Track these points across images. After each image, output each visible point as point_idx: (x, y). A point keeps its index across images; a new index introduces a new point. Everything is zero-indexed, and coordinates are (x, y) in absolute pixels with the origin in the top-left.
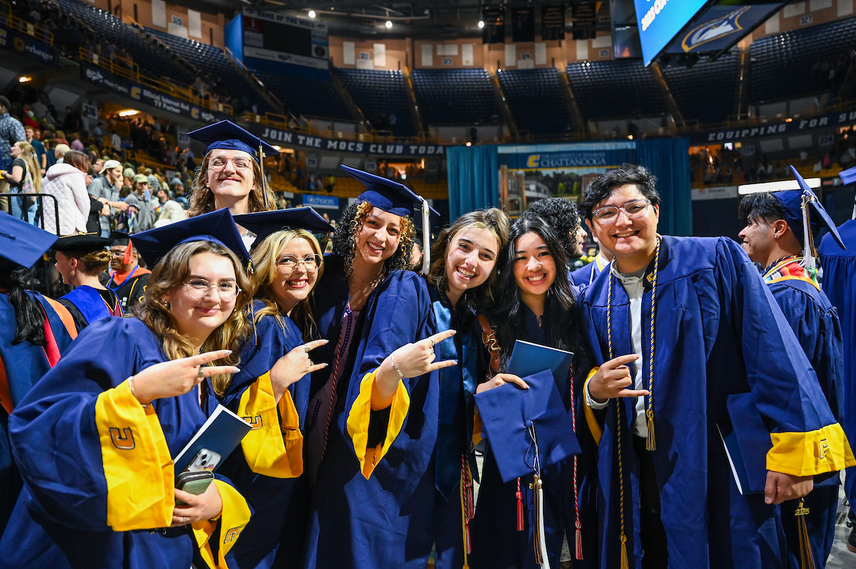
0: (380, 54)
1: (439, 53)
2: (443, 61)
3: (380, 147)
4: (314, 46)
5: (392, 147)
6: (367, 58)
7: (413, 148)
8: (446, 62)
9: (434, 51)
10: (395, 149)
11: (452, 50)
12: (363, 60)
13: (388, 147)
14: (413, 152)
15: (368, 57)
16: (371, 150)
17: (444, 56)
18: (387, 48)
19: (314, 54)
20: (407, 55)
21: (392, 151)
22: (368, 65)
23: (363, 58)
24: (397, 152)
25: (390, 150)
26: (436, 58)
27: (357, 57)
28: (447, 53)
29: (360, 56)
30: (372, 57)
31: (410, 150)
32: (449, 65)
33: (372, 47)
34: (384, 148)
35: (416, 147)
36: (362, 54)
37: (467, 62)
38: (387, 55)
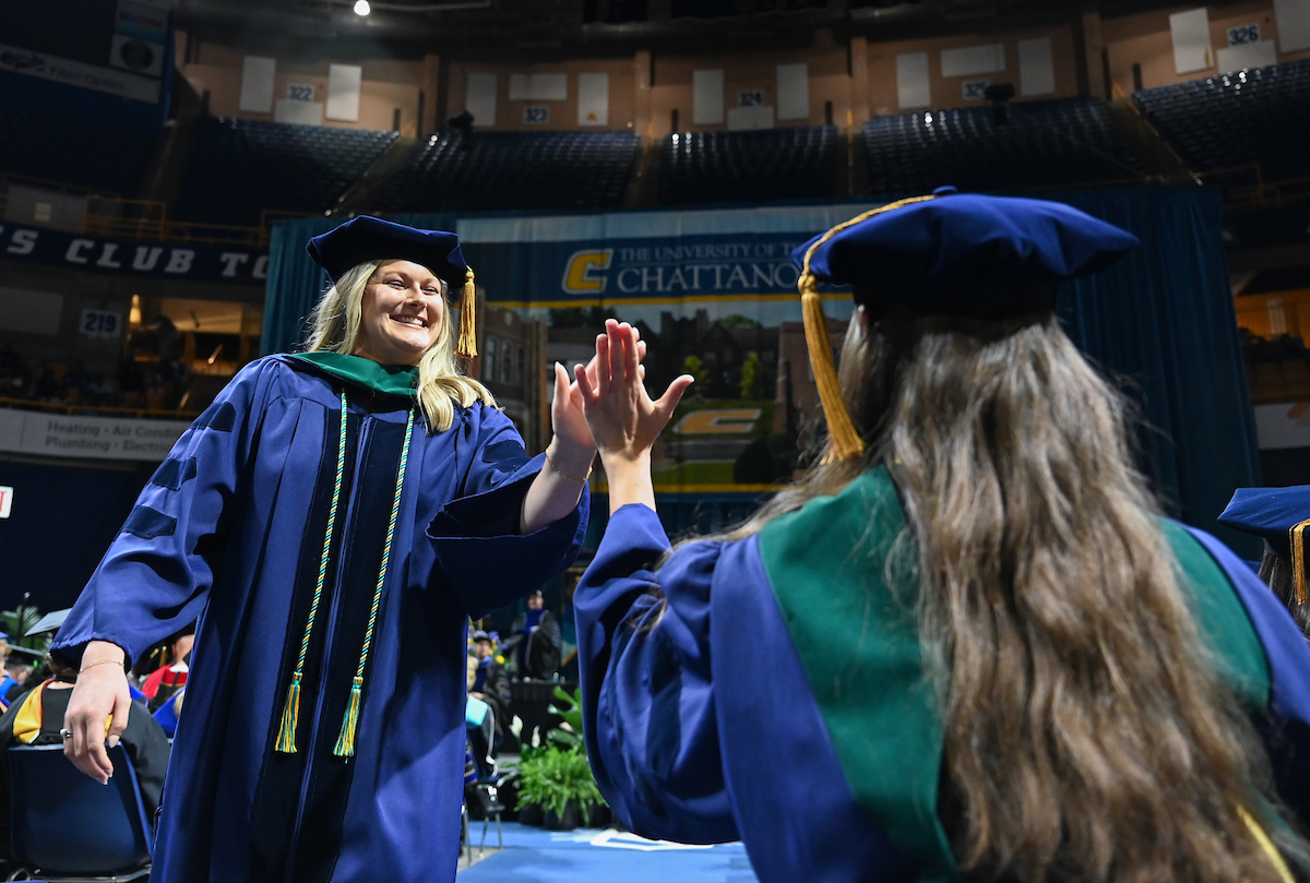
0: (344, 89)
1: (516, 94)
2: (525, 115)
3: (110, 249)
4: (118, 42)
5: (156, 252)
6: (306, 99)
7: (232, 261)
8: (531, 117)
9: (502, 91)
10: (164, 259)
11: (550, 88)
12: (295, 101)
13: (142, 251)
14: (230, 271)
15: (311, 96)
16: (72, 255)
17: (528, 102)
18: (364, 77)
19: (116, 58)
20: (422, 96)
21: (151, 264)
22: (307, 116)
23: (295, 96)
24: (171, 268)
25: (145, 261)
26: (504, 104)
27: (278, 94)
28: (537, 95)
29: (289, 92)
30: (322, 96)
31: (224, 265)
32: (541, 123)
33: (326, 73)
34: (125, 255)
35: (244, 258)
36: (294, 89)
37: (592, 117)
38: (363, 91)
